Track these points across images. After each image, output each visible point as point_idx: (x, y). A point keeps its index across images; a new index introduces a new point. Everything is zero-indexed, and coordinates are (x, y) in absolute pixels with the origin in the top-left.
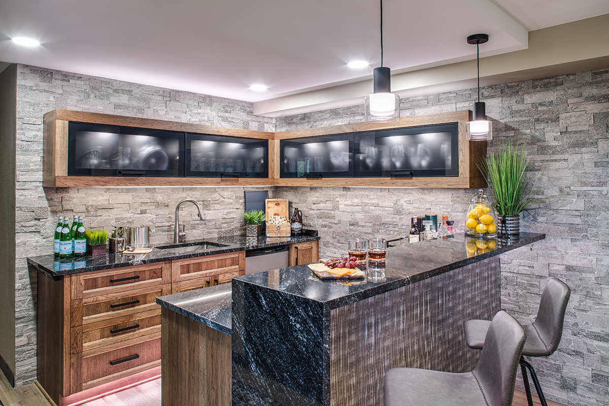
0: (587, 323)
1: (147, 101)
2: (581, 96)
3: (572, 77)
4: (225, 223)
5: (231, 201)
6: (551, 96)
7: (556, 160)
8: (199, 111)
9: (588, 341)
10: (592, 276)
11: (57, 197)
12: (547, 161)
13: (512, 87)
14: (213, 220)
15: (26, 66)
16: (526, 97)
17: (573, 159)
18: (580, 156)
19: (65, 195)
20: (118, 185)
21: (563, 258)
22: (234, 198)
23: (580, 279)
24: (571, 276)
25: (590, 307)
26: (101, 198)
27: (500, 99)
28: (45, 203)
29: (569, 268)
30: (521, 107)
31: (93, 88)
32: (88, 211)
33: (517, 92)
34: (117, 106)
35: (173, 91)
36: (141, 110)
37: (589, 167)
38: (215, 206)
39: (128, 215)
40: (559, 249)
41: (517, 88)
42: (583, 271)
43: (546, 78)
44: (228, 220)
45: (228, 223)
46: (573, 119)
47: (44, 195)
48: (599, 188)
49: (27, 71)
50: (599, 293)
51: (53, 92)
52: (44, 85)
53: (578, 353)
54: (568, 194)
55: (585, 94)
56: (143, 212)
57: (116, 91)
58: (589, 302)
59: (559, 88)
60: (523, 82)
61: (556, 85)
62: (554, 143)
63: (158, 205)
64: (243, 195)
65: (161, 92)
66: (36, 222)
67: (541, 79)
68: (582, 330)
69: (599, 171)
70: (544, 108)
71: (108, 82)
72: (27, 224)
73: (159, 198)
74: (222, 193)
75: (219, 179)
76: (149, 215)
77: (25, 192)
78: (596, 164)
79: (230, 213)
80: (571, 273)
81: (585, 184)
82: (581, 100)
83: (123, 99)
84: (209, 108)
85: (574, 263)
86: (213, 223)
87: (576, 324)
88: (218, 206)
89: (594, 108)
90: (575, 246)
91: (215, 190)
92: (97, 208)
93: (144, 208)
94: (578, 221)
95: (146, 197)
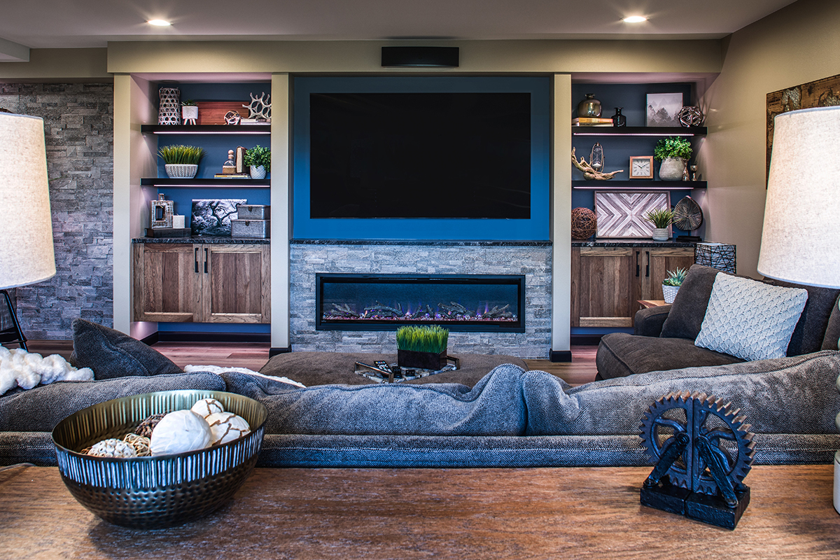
0: (78, 274)
2: (76, 102)
3: (70, 86)
6: (56, 99)
7: (59, 150)
9: (78, 287)
10: (81, 238)
12: (52, 151)
13: (28, 87)
16: (38, 97)
17: (70, 149)
18: (74, 147)
21: (62, 226)
23: (74, 242)
24: (68, 240)
25: (80, 262)
27: (18, 96)
29: (66, 234)
30: (34, 105)
33: (32, 93)
37: (80, 157)
40: (59, 220)
41: (32, 89)
42: (76, 236)
43: (53, 84)
46: (70, 119)
48: (86, 172)
50: (85, 250)
53: (72, 299)
54: (66, 177)
55: (79, 101)
58: (80, 258)
59: (62, 93)
60: (36, 84)
61: (60, 91)
62: (58, 137)
67: (50, 84)
68: (75, 280)
69: (86, 159)
70: (51, 108)
78: (85, 154)
80: (68, 238)
81: (77, 169)
82: (76, 105)
85: (70, 230)
87: (71, 277)
89: (83, 112)
90: (70, 216)
94: (73, 197)
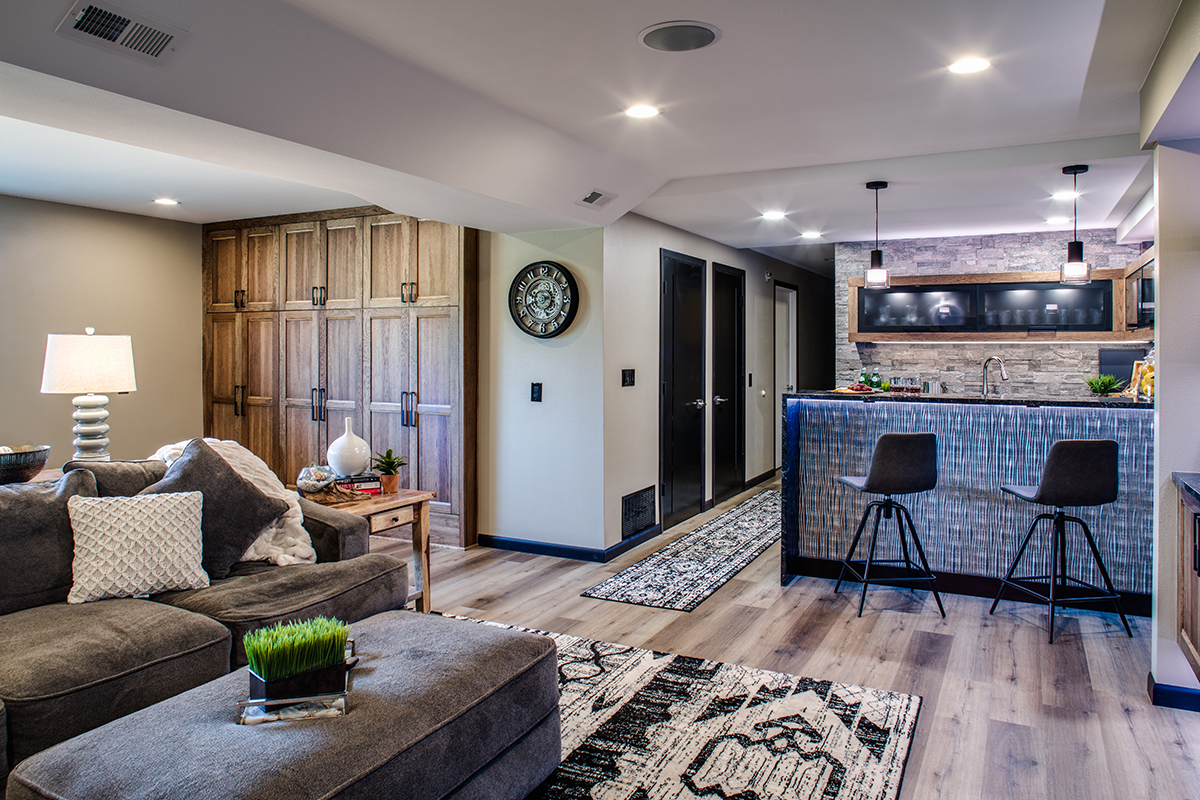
1: (954, 253)
4: (1066, 389)
5: (1076, 361)
8: (1023, 253)
11: (867, 351)
14: (1045, 384)
15: (841, 243)
19: (874, 350)
20: (902, 340)
22: (1080, 358)
26: (905, 353)
28: (857, 357)
31: (896, 251)
32: (893, 365)
34: (920, 264)
35: (985, 236)
36: (946, 264)
38: (1049, 366)
39: (934, 371)
44: (1068, 386)
45: (1069, 389)
47: (856, 349)
49: (841, 247)
51: (862, 261)
52: (855, 256)
56: (949, 369)
57: (918, 249)
63: (968, 363)
64: (1097, 355)
65: (970, 241)
66: (850, 372)
71: (910, 243)
72: (844, 373)
73: (969, 355)
74: (1060, 351)
75: (1025, 334)
76: (958, 372)
77: (842, 347)
79: (1073, 377)
83: (928, 256)
84: (1036, 248)
86: (1046, 388)
88: (1054, 367)
91: (1047, 348)
92: (901, 363)
93: (952, 365)
95: (953, 354)
